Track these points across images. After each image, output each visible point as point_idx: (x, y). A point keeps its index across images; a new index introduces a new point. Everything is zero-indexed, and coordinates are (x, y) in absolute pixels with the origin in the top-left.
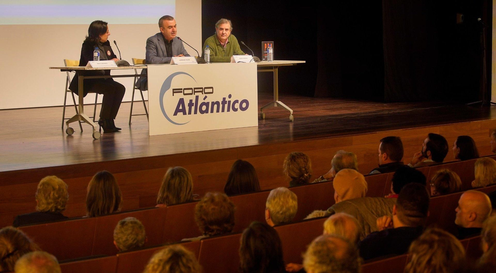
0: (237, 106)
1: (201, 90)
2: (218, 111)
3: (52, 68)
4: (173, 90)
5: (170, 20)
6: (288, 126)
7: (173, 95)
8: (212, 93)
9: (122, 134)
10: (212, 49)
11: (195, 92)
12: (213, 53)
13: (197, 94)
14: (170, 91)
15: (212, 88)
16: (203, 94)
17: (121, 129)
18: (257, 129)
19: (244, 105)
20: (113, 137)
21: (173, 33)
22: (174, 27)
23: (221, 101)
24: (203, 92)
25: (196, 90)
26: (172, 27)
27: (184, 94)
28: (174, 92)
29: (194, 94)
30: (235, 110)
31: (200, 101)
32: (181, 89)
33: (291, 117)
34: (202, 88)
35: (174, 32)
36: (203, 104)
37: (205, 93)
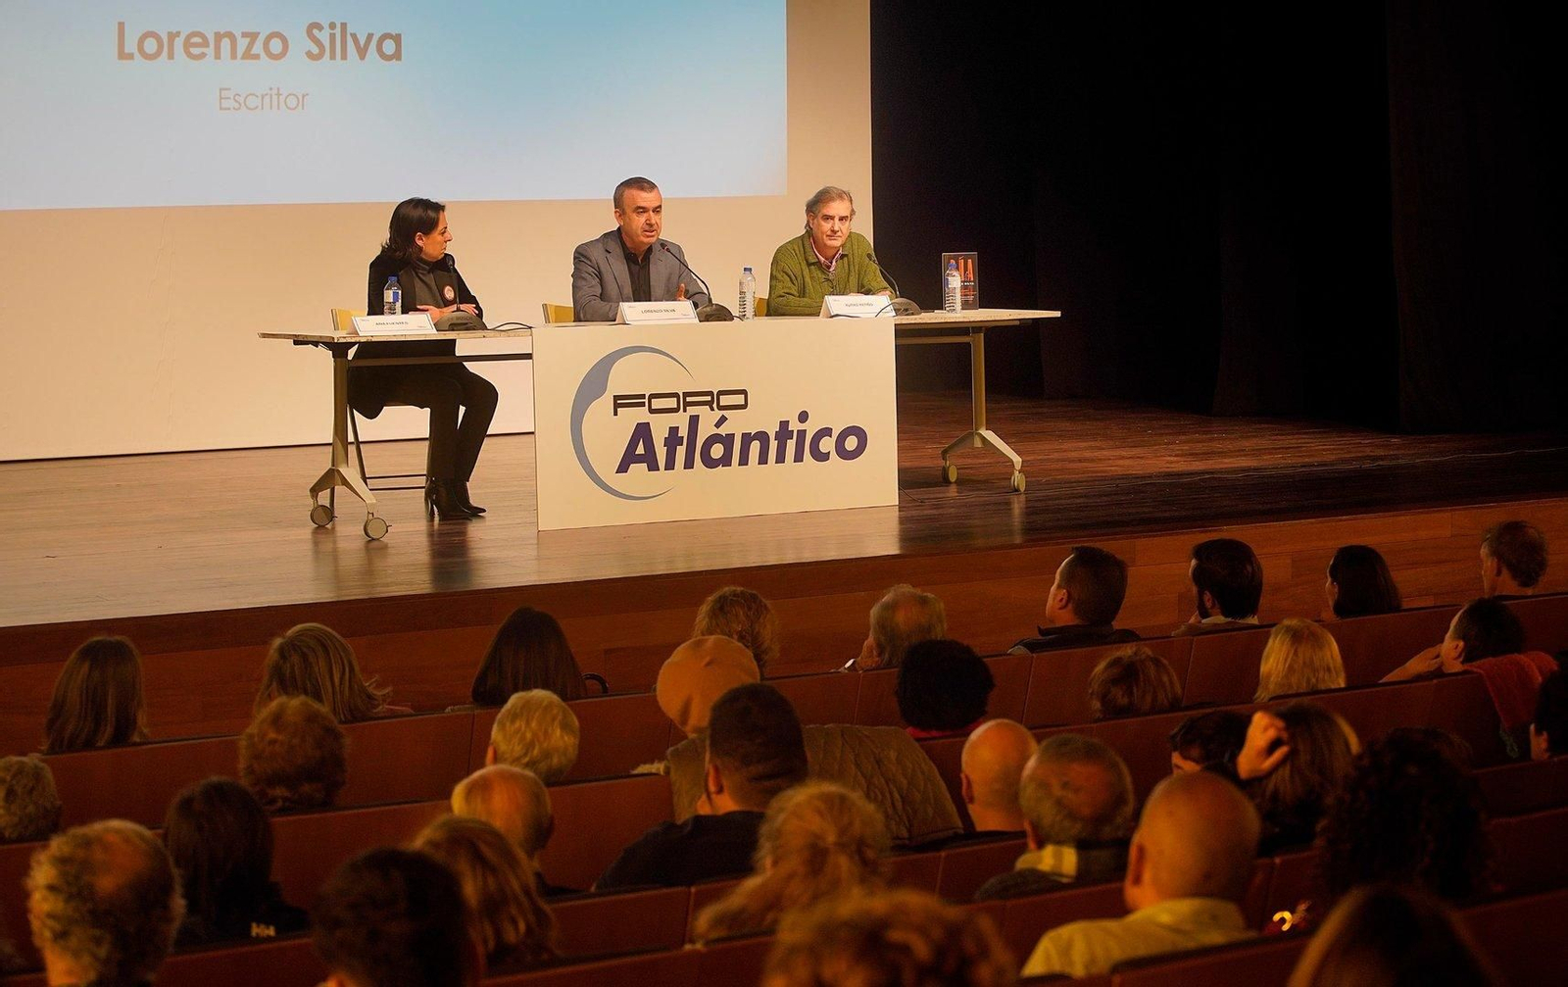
0: (827, 445)
1: (709, 398)
2: (763, 460)
3: (265, 336)
4: (616, 398)
5: (642, 189)
6: (1008, 503)
7: (616, 414)
8: (744, 406)
9: (487, 524)
10: (789, 276)
11: (687, 404)
12: (790, 288)
13: (692, 411)
14: (606, 402)
15: (744, 392)
16: (712, 409)
17: (484, 511)
18: (896, 513)
19: (852, 442)
20: (463, 533)
21: (647, 228)
22: (651, 212)
23: (772, 430)
24: (715, 406)
25: (688, 399)
26: (644, 210)
27: (652, 411)
28: (616, 406)
29: (685, 411)
30: (823, 457)
31: (705, 431)
32: (643, 396)
33: (1018, 479)
34: (710, 393)
35: (651, 225)
36: (713, 440)
37: (721, 408)
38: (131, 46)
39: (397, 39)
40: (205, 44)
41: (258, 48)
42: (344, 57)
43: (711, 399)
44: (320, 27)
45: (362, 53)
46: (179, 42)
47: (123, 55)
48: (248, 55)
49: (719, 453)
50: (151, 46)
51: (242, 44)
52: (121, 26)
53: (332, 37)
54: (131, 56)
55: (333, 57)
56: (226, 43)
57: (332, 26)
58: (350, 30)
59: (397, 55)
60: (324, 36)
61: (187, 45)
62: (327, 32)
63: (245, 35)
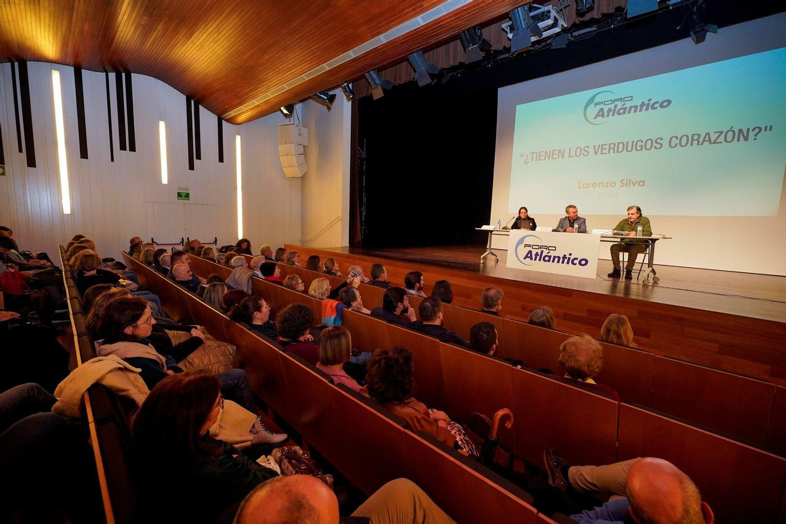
7: (525, 248)
13: (542, 249)
15: (554, 247)
23: (562, 256)
29: (540, 249)
31: (545, 254)
32: (530, 245)
34: (547, 246)
37: (549, 250)
38: (581, 186)
39: (644, 182)
40: (597, 185)
41: (609, 185)
42: (629, 186)
43: (547, 248)
44: (624, 180)
45: (634, 185)
46: (591, 185)
47: (579, 188)
48: (606, 186)
49: (548, 259)
50: (585, 186)
51: (605, 185)
52: (579, 183)
53: (627, 182)
54: (581, 188)
55: (626, 186)
56: (601, 184)
57: (627, 180)
58: (631, 180)
59: (643, 185)
60: (625, 182)
61: (593, 185)
62: (626, 181)
63: (606, 183)
